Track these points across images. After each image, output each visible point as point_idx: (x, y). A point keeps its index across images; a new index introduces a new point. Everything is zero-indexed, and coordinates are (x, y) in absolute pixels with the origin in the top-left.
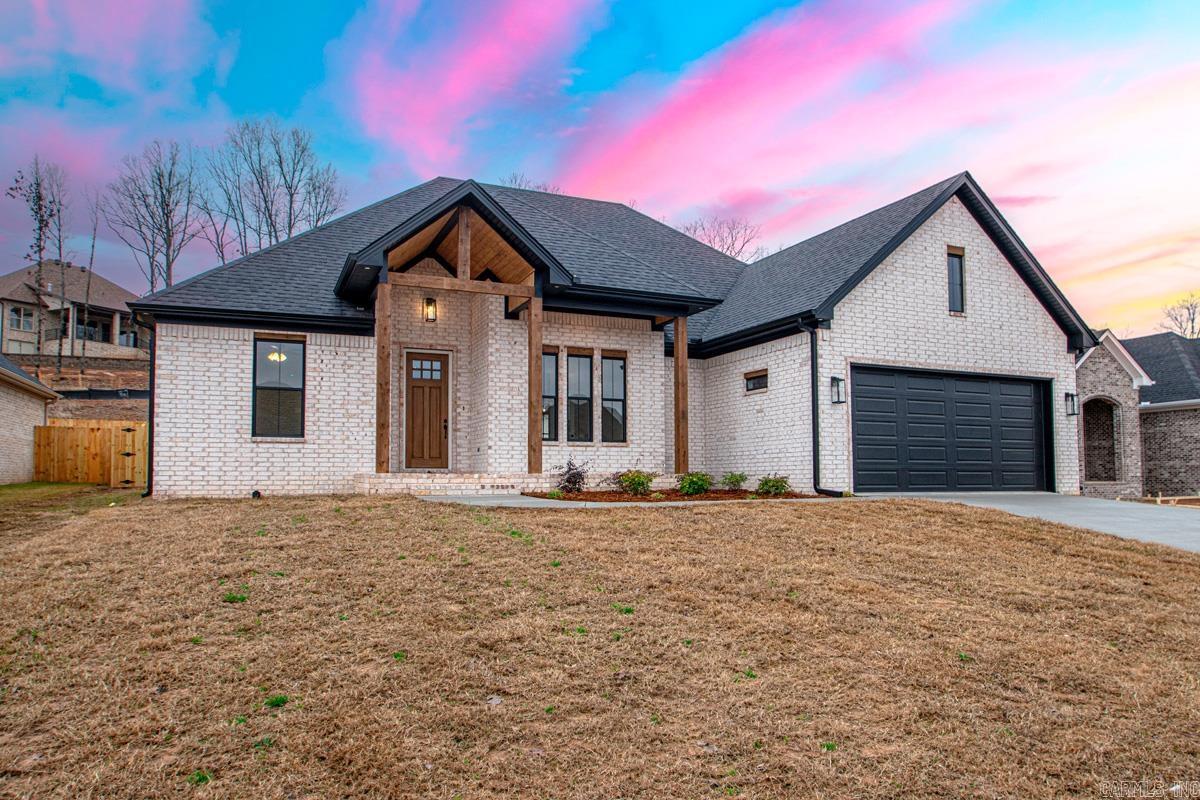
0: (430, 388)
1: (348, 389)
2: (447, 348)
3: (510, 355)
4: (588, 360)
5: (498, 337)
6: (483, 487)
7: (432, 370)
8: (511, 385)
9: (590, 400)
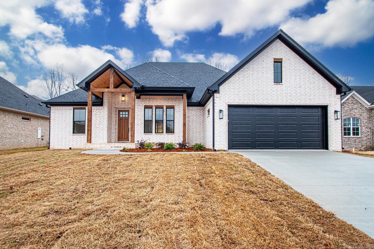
0: (125, 119)
2: (128, 108)
4: (162, 109)
6: (112, 147)
7: (125, 114)
8: (138, 117)
9: (163, 121)
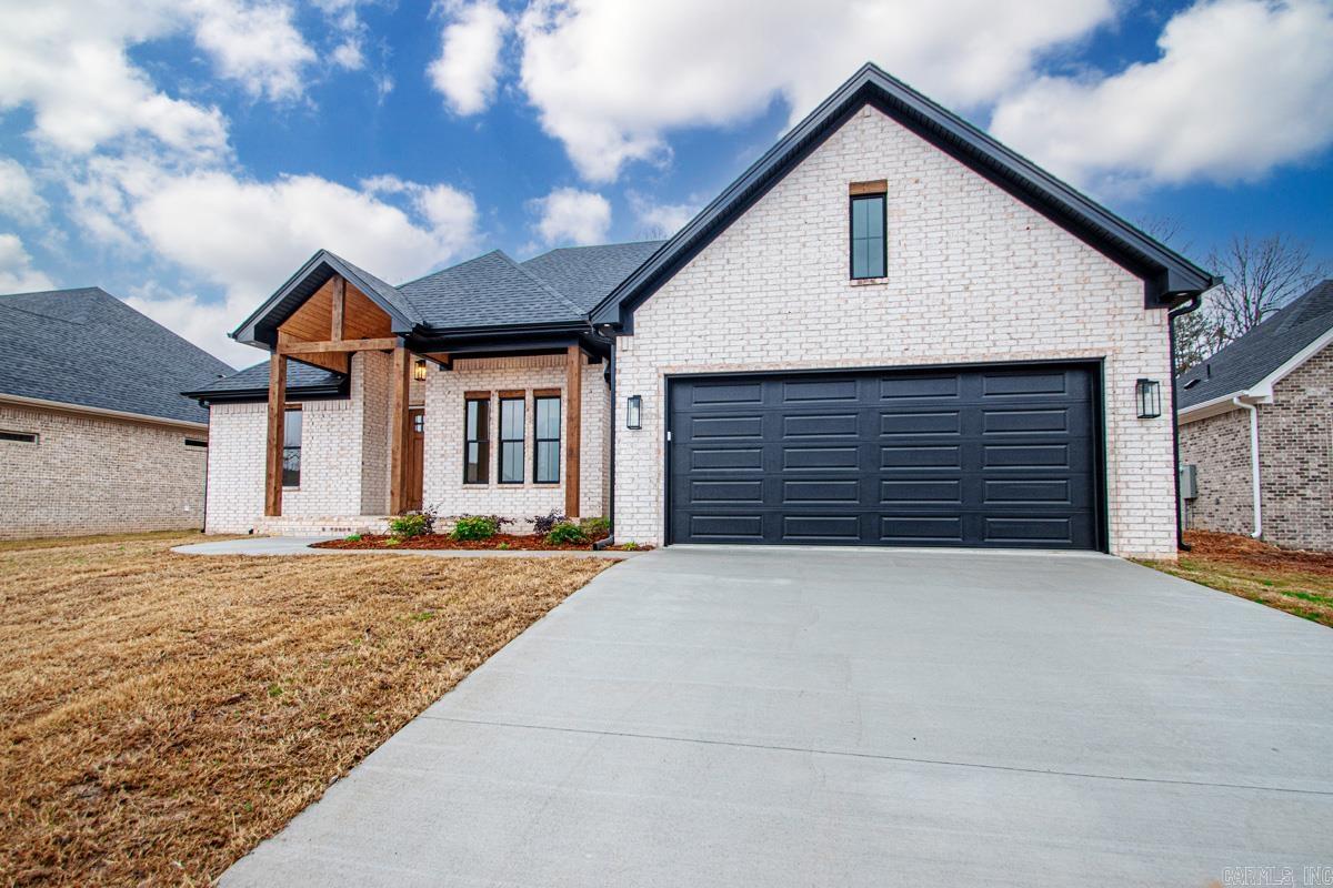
3: (444, 404)
4: (520, 401)
5: (433, 389)
9: (524, 442)
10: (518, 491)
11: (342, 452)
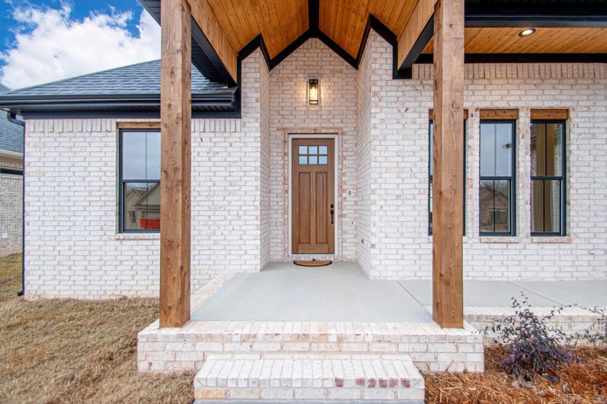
0: (317, 173)
1: (214, 179)
2: (332, 131)
3: (400, 126)
4: (509, 126)
5: (383, 104)
7: (318, 155)
8: (401, 165)
9: (512, 180)
10: (510, 246)
11: (231, 189)
